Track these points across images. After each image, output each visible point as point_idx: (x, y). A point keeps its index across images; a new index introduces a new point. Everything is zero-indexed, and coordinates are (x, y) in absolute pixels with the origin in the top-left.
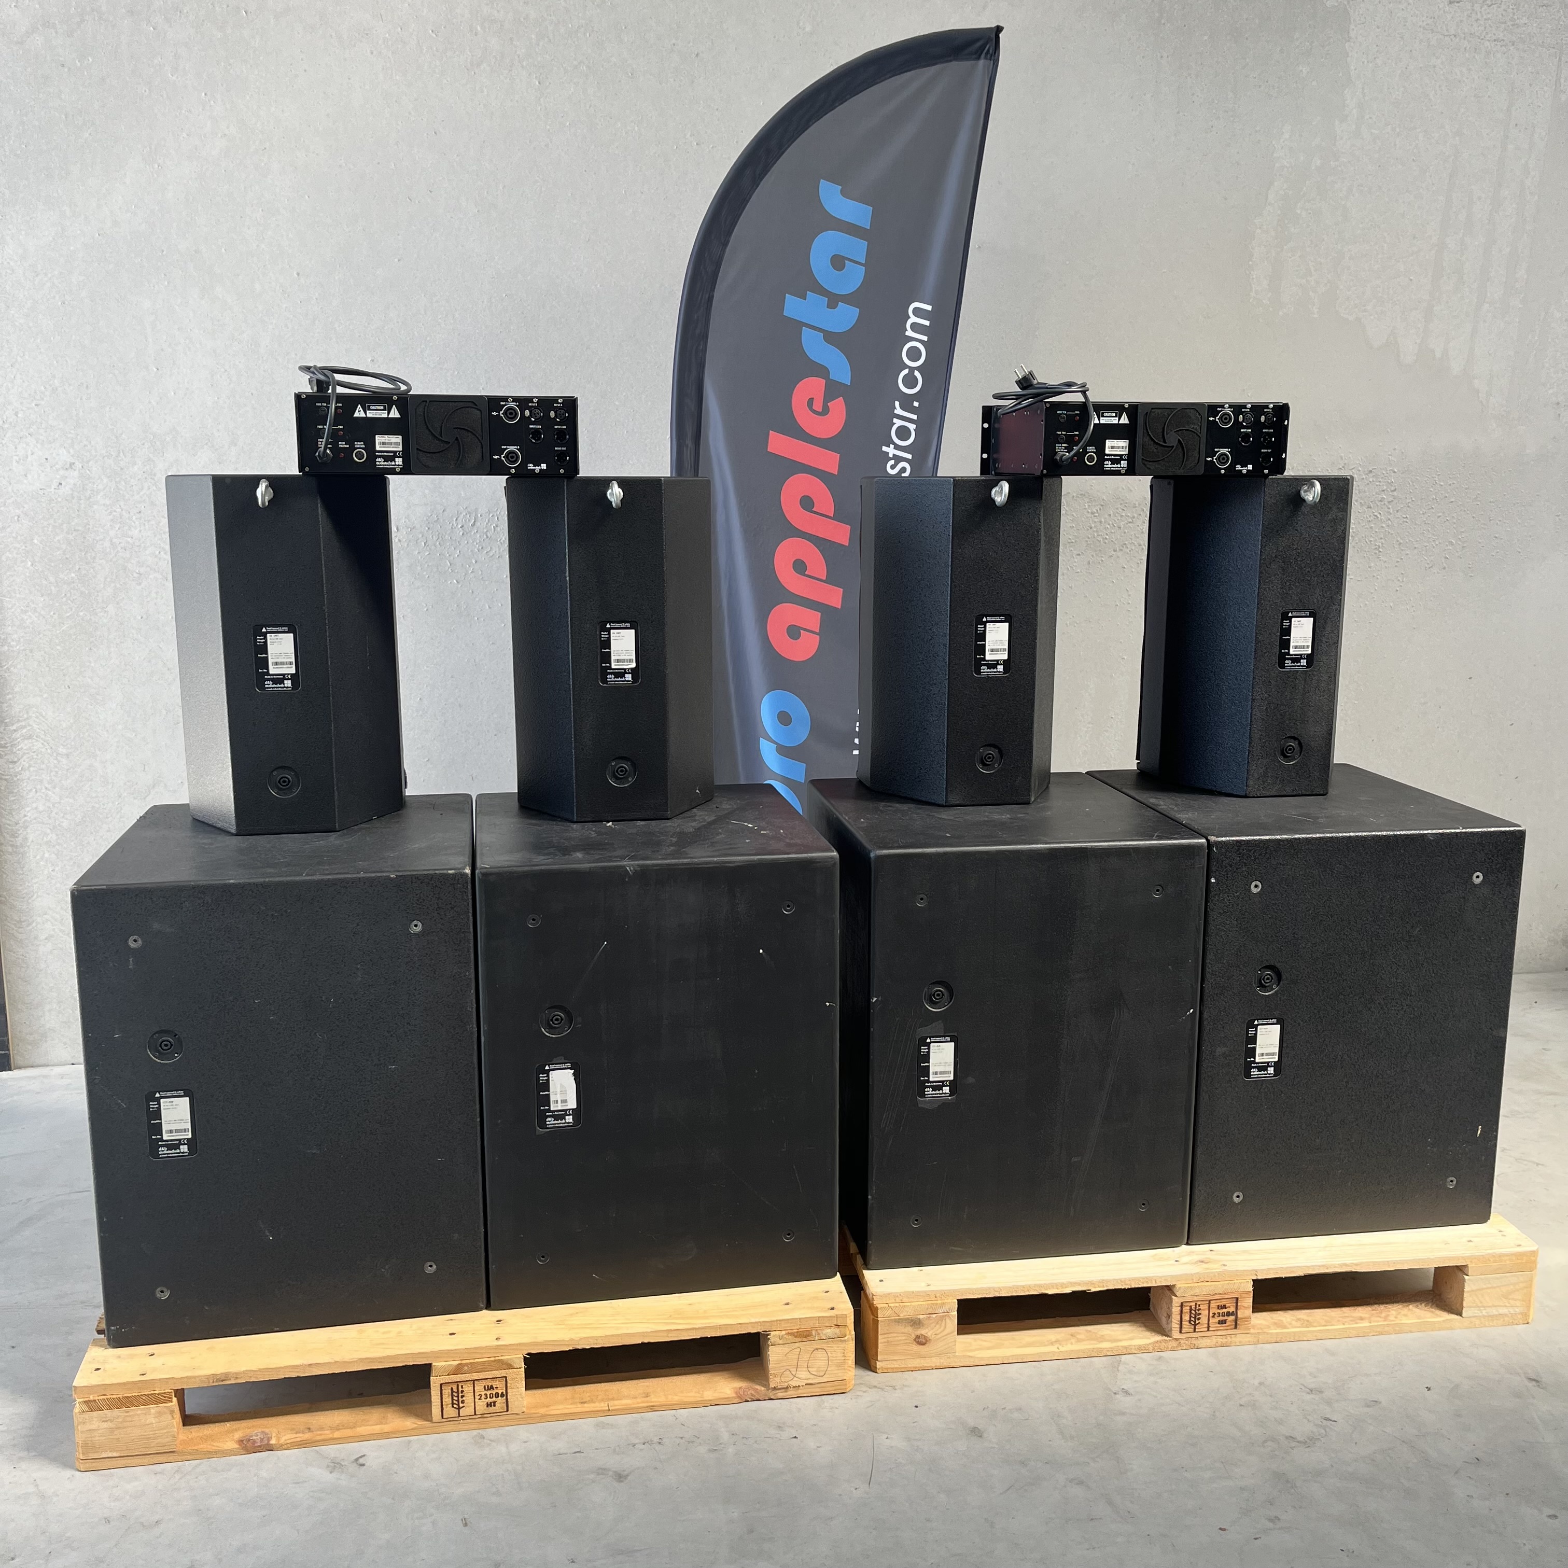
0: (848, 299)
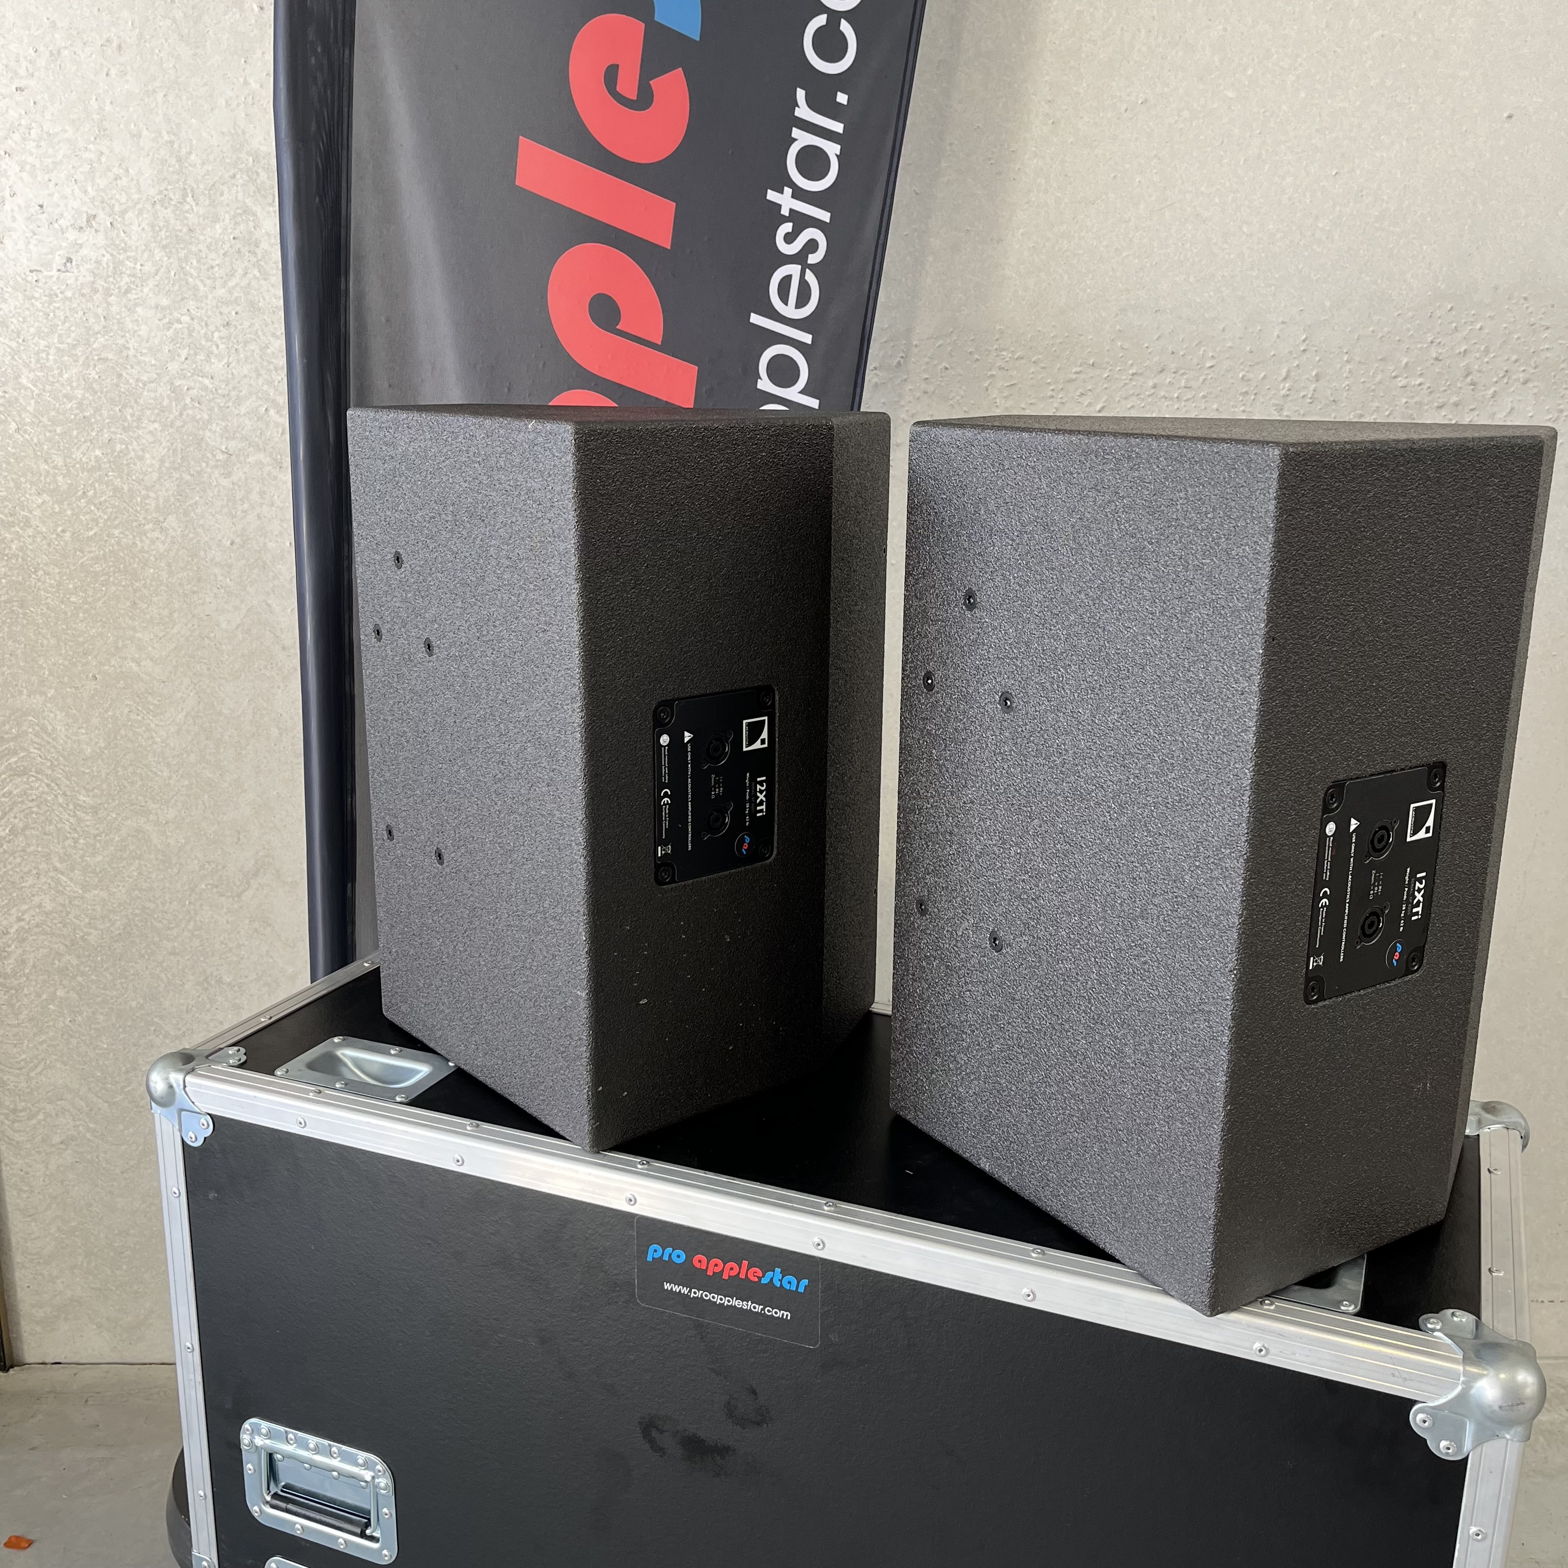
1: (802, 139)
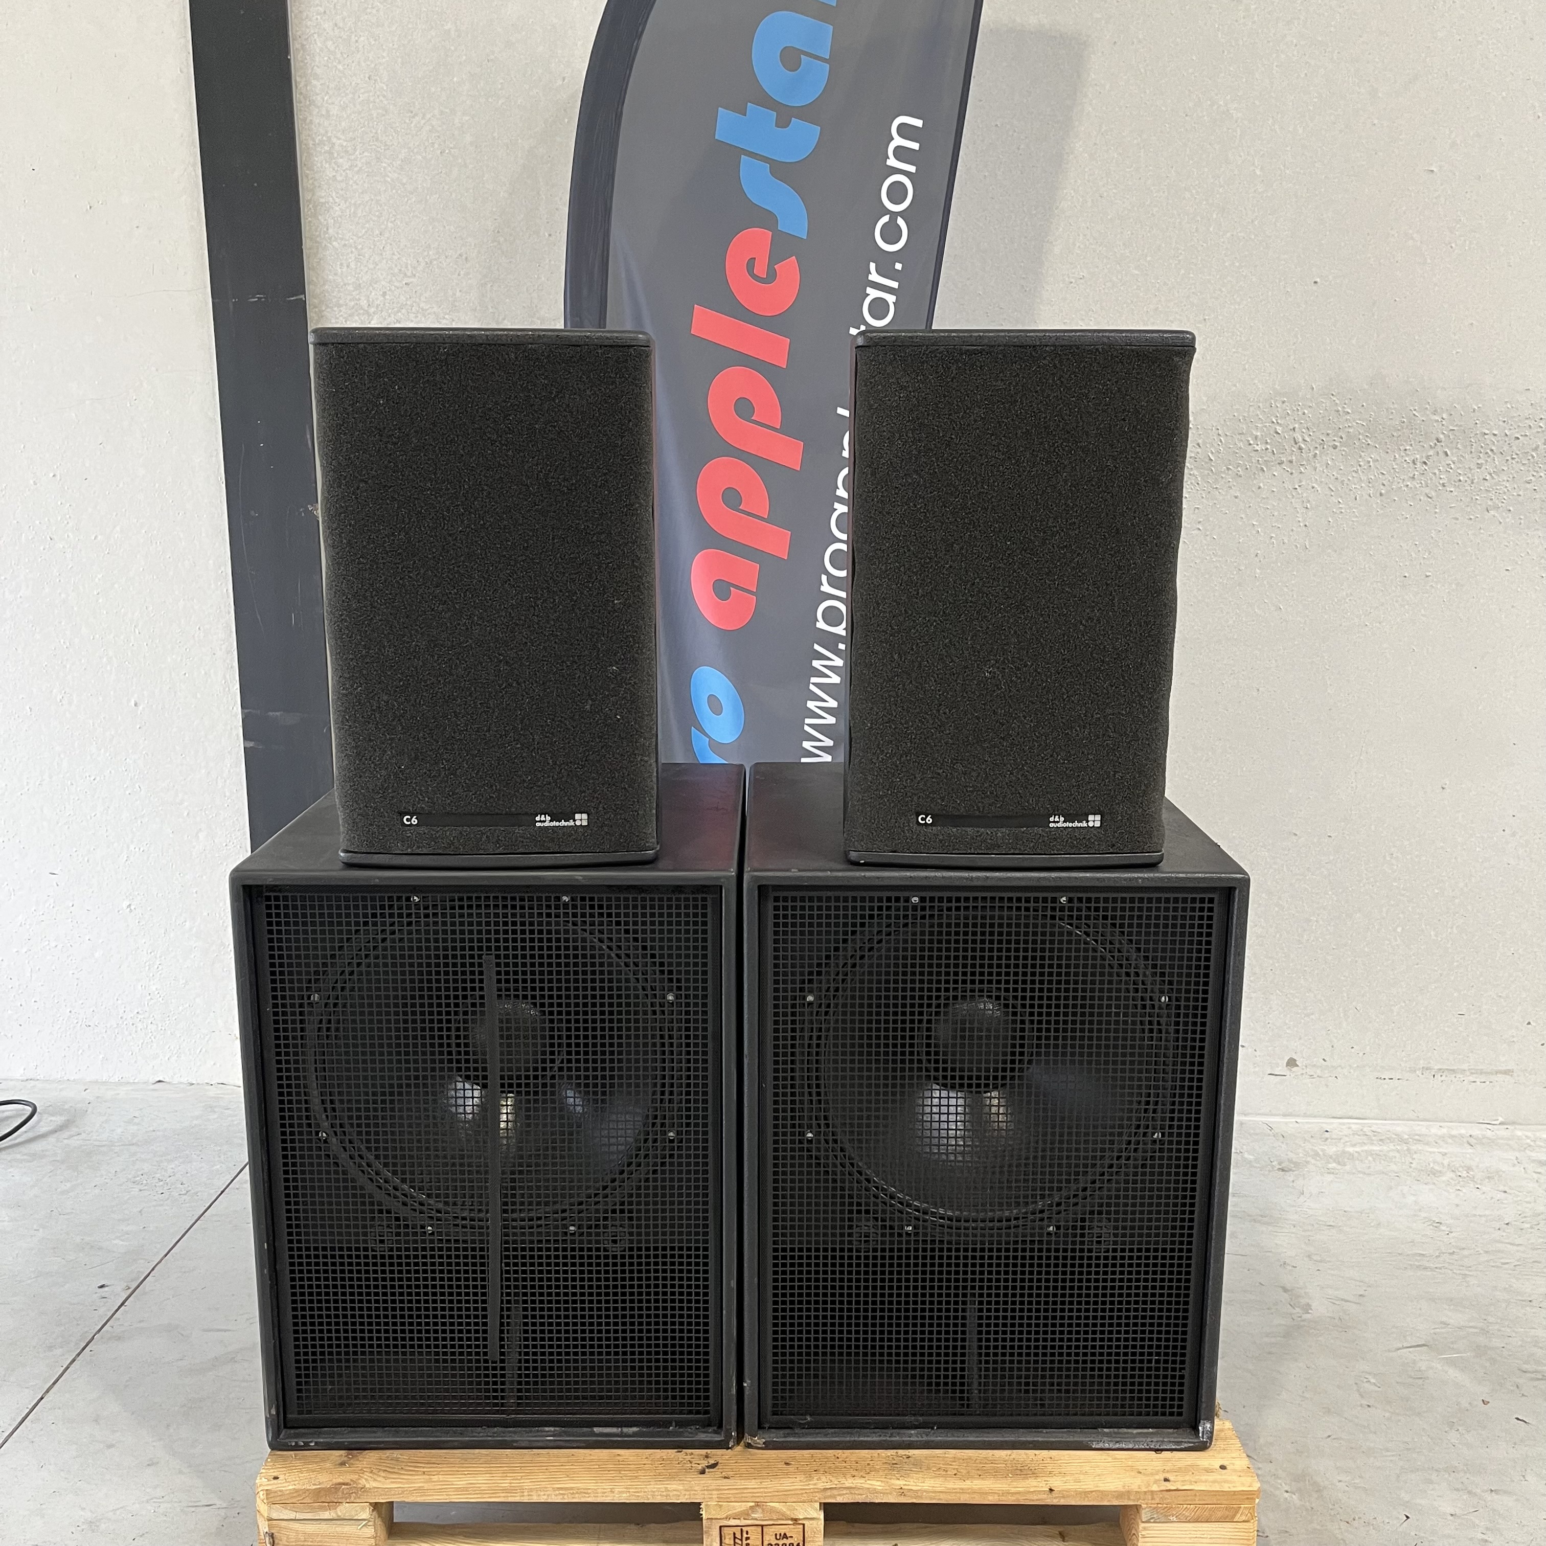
0: (807, 113)
1: (873, 293)
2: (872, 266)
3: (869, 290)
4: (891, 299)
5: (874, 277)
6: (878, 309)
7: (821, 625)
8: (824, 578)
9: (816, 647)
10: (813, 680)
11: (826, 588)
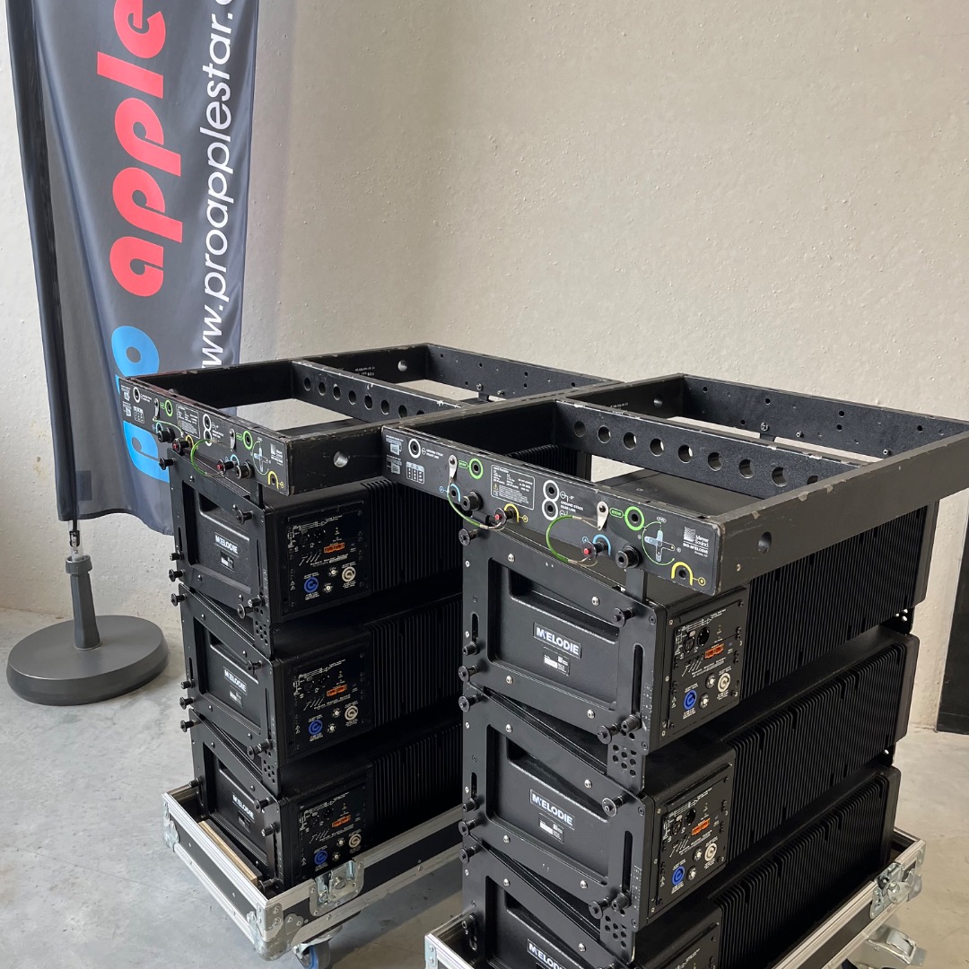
1: (215, 38)
2: (214, 16)
3: (213, 36)
4: (227, 42)
5: (216, 25)
6: (220, 49)
7: (208, 291)
8: (207, 256)
9: (207, 308)
10: (206, 333)
11: (209, 263)
